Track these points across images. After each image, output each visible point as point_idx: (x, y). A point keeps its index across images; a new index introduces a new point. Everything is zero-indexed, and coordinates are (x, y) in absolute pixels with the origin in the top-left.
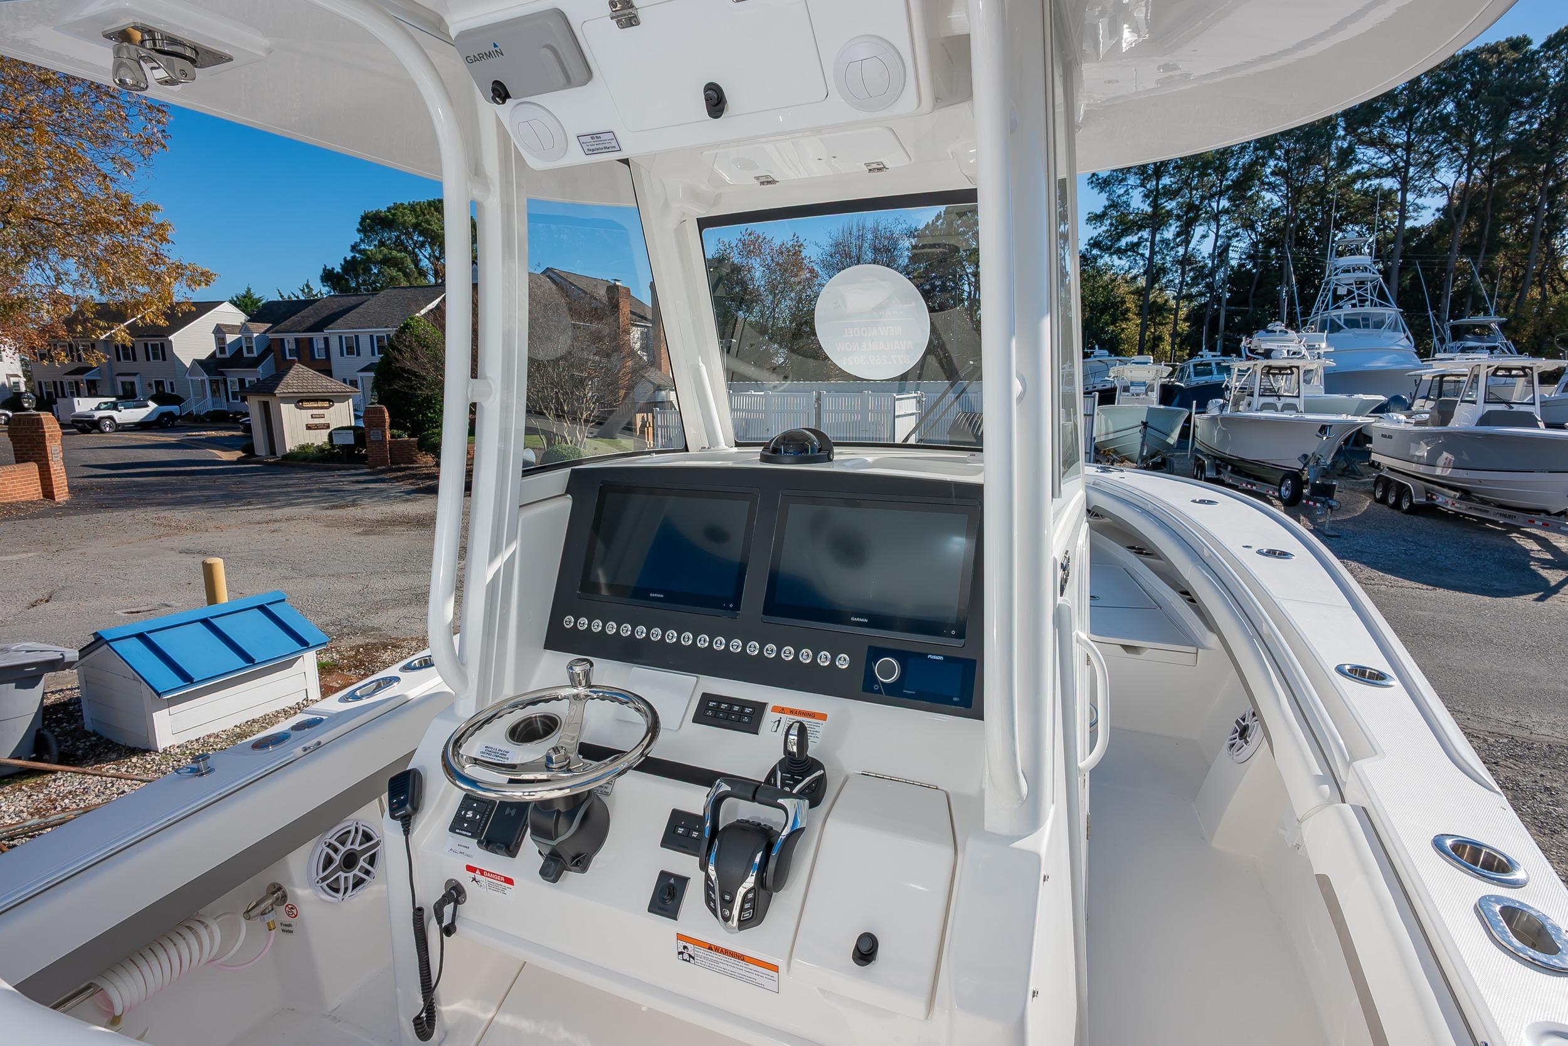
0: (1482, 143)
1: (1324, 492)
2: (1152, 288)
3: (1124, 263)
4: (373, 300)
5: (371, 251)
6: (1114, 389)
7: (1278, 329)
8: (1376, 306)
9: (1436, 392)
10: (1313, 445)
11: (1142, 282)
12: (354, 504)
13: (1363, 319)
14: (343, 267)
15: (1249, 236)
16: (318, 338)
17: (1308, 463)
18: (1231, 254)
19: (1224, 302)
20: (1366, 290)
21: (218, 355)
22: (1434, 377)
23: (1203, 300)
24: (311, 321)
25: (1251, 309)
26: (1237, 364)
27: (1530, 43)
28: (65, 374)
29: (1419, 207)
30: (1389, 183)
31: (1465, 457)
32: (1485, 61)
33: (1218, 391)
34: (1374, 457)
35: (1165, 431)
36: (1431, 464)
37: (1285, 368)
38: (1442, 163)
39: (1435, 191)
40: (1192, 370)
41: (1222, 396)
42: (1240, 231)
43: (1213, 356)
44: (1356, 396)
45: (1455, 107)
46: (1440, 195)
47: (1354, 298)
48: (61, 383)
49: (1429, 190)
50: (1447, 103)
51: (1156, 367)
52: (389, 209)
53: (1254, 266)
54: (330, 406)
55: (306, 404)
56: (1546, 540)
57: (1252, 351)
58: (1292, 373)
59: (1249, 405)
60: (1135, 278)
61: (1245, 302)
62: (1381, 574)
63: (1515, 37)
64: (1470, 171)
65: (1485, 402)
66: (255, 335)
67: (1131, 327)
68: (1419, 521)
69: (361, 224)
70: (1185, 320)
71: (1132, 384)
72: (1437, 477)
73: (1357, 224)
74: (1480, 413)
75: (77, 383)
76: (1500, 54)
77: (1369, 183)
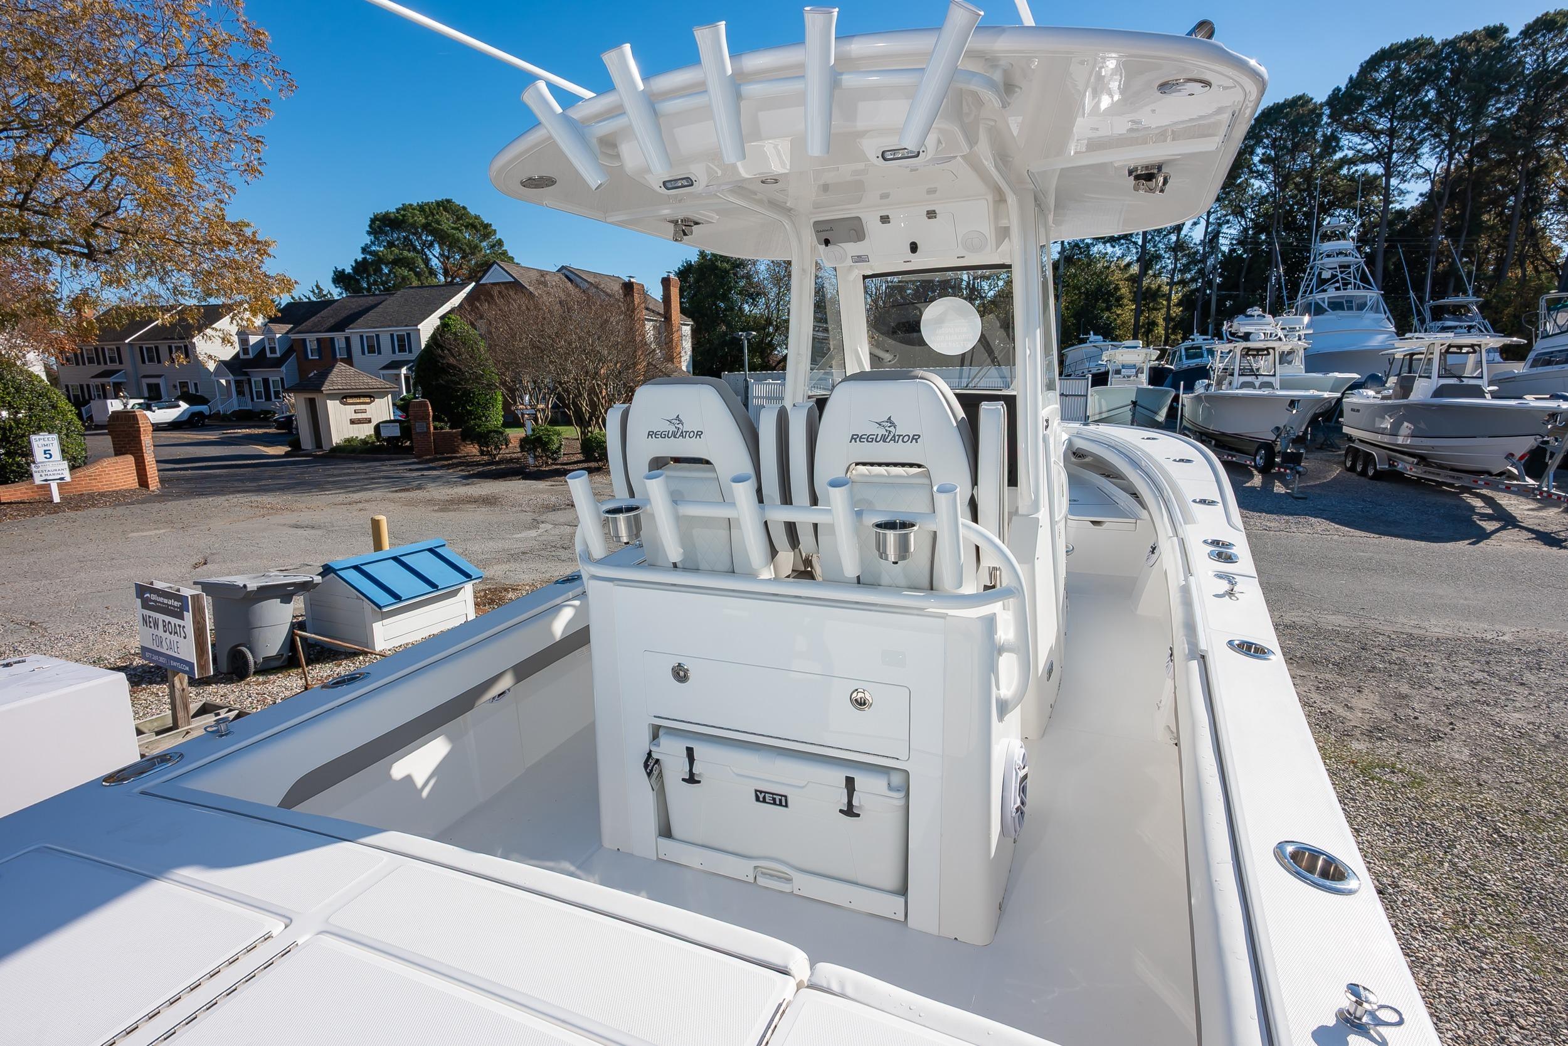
0: (1463, 129)
1: (1293, 460)
2: (1145, 274)
3: (1118, 251)
4: (390, 300)
5: (382, 252)
6: (1107, 373)
7: (1256, 313)
8: (1359, 288)
9: (1407, 369)
10: (1283, 418)
11: (1135, 269)
12: (419, 487)
13: (1347, 302)
14: (353, 268)
15: (1239, 222)
16: (339, 337)
17: (1280, 435)
18: (1222, 241)
19: (1215, 287)
20: (1350, 273)
21: (242, 356)
22: (1405, 356)
23: (1194, 286)
24: (332, 321)
25: (1242, 293)
26: (1220, 347)
27: (1506, 31)
28: (92, 377)
29: (1403, 192)
30: (1374, 169)
31: (1422, 425)
32: (1463, 50)
33: (1203, 372)
34: (1346, 430)
35: (1153, 409)
36: (1394, 433)
37: (1263, 350)
38: (1425, 149)
39: (1419, 177)
40: (1183, 353)
41: (1207, 377)
42: (1231, 218)
43: (1204, 340)
44: (1331, 374)
45: (1437, 94)
46: (1423, 180)
47: (1337, 281)
48: (88, 386)
49: (1412, 176)
50: (1428, 91)
51: (1145, 350)
52: (398, 210)
53: (1245, 251)
54: (372, 402)
55: (350, 401)
56: (1492, 499)
57: (1232, 334)
58: (1269, 354)
59: (1230, 384)
60: (1129, 265)
61: (1236, 287)
62: (1337, 526)
63: (1492, 25)
64: (1451, 157)
65: (1439, 377)
66: (278, 336)
67: (1126, 313)
68: (1381, 486)
69: (370, 226)
70: (1178, 305)
71: (1123, 367)
72: (1398, 445)
73: (1344, 208)
74: (1434, 388)
75: (103, 386)
76: (1478, 42)
77: (1354, 169)
